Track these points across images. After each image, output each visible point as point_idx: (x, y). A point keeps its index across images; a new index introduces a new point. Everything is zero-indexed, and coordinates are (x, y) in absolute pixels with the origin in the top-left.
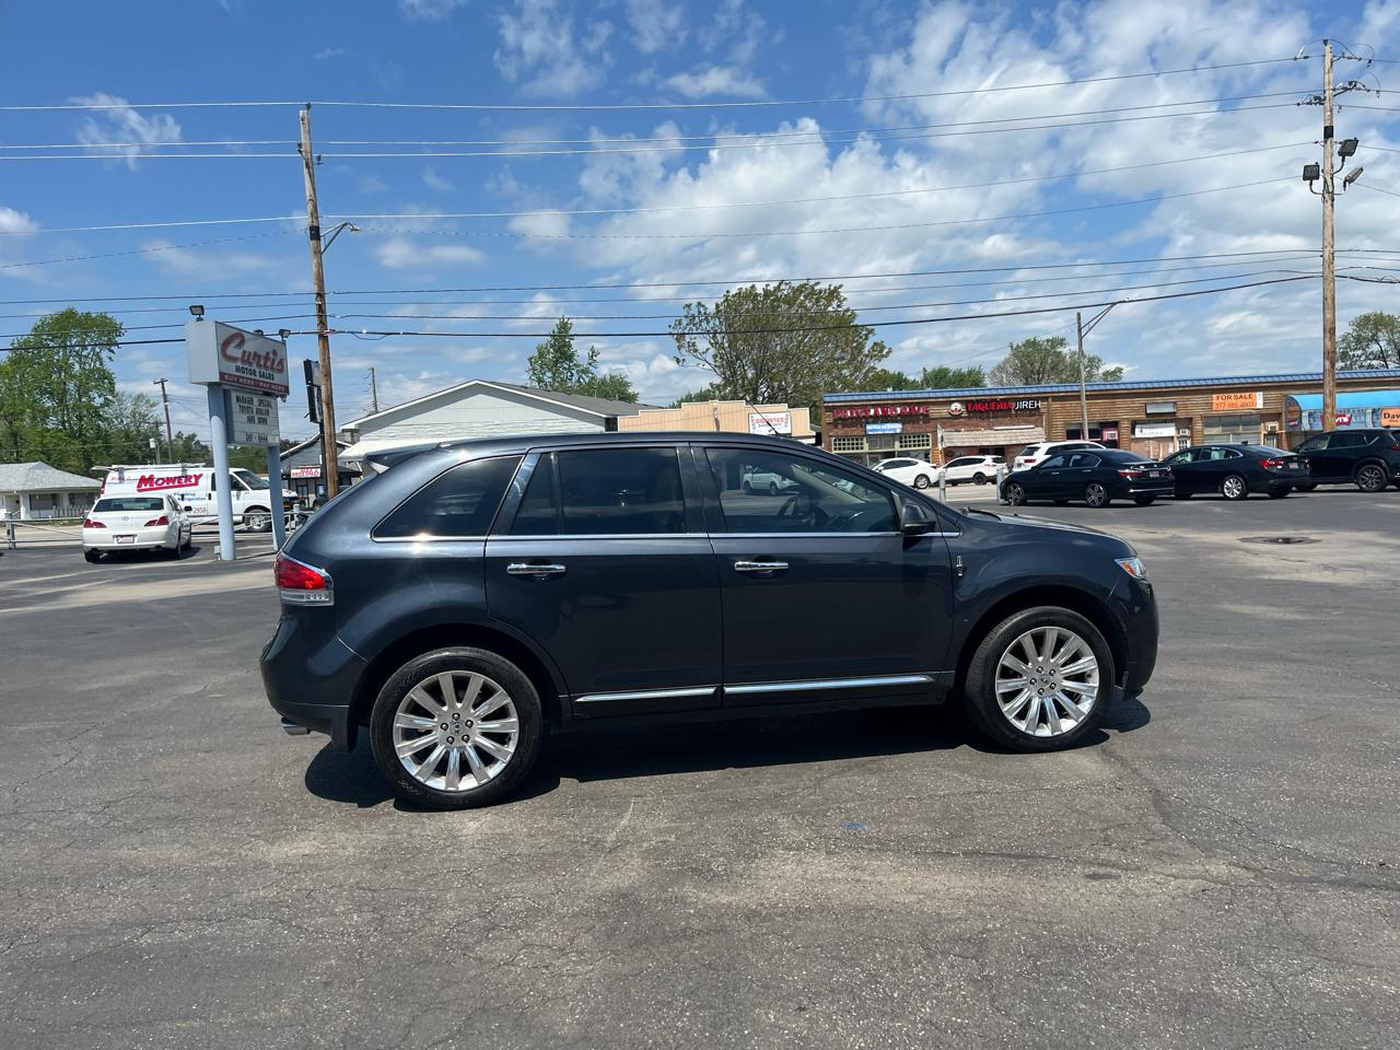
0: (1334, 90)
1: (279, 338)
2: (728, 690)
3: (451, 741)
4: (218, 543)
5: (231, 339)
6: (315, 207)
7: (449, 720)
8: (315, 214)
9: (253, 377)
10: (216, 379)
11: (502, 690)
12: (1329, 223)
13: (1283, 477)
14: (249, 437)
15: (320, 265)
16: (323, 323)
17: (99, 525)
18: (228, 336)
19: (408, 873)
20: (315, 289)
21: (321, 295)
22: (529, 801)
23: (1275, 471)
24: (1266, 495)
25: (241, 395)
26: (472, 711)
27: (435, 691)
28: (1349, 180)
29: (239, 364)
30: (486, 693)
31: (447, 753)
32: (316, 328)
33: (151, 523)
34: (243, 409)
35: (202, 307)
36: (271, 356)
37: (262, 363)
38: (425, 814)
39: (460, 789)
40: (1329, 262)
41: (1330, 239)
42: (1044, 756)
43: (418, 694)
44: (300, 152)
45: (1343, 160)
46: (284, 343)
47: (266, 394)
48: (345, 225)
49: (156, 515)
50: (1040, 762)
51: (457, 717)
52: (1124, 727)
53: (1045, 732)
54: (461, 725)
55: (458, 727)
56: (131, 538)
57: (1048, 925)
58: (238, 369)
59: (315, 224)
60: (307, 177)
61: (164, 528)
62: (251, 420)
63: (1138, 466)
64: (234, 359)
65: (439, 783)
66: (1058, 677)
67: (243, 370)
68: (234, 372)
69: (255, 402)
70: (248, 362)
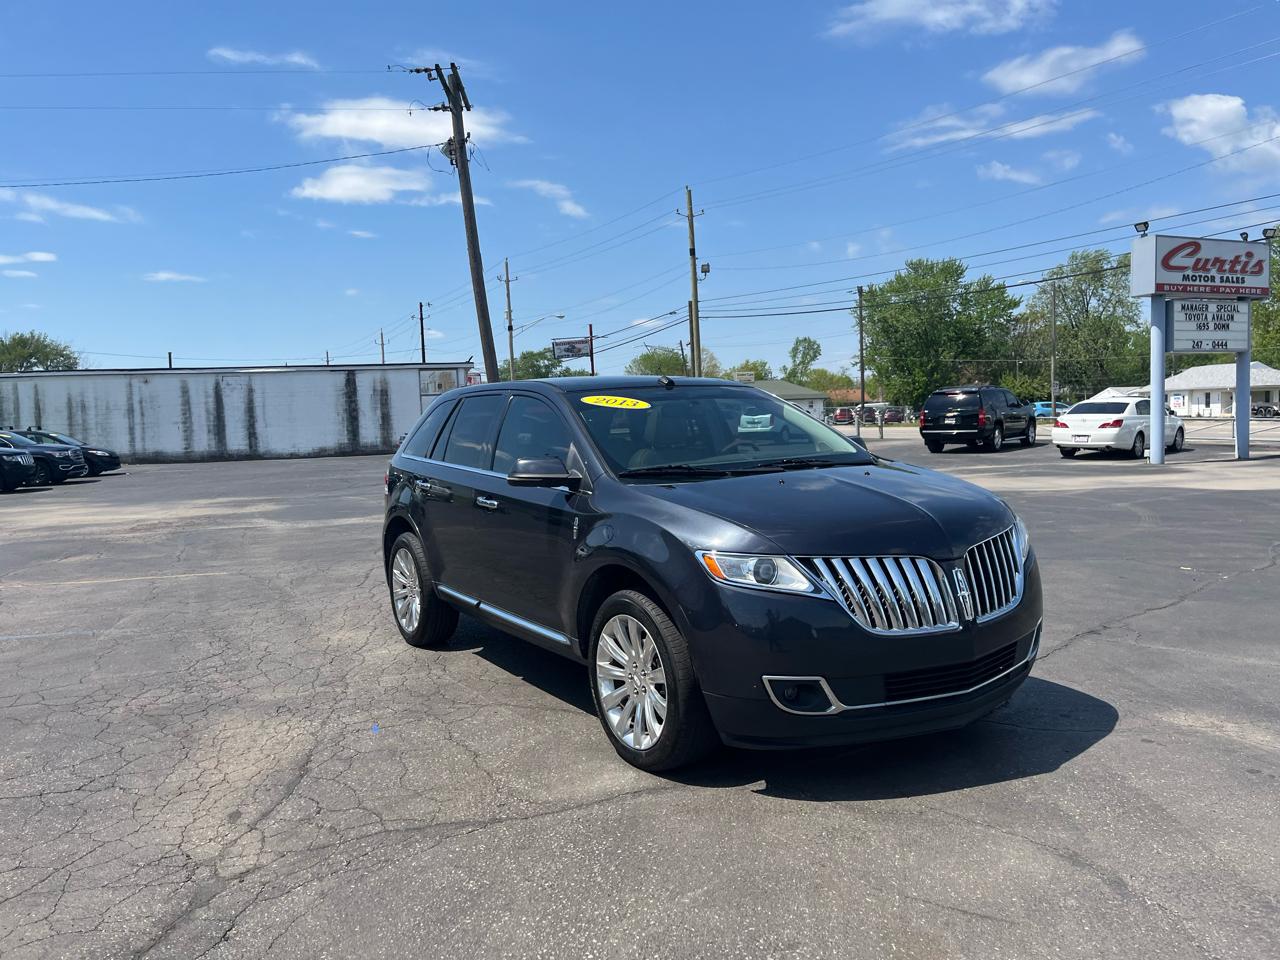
2: (482, 606)
5: (1178, 249)
9: (1209, 283)
14: (1197, 345)
17: (1064, 425)
18: (1172, 247)
25: (1187, 303)
29: (1189, 273)
33: (1104, 426)
34: (1189, 317)
35: (1147, 224)
36: (1243, 259)
46: (1270, 242)
47: (1240, 299)
49: (1112, 417)
56: (1085, 439)
58: (1185, 278)
61: (1115, 430)
62: (1202, 327)
64: (1180, 269)
66: (647, 681)
67: (1194, 278)
68: (1181, 282)
69: (1213, 308)
70: (1204, 268)
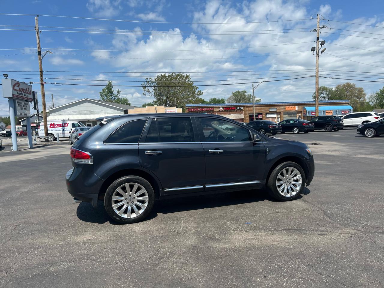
0: (320, 28)
1: (30, 84)
2: (207, 186)
3: (128, 203)
4: (12, 146)
5: (16, 84)
6: (40, 46)
7: (128, 197)
8: (39, 47)
9: (22, 96)
10: (11, 96)
11: (143, 188)
12: (317, 62)
13: (308, 128)
14: (21, 114)
15: (41, 63)
16: (42, 80)
18: (14, 83)
19: (126, 243)
20: (40, 70)
21: (41, 72)
22: (151, 220)
23: (306, 126)
24: (304, 132)
25: (19, 101)
26: (135, 194)
27: (124, 189)
28: (322, 51)
29: (18, 92)
30: (139, 189)
31: (127, 207)
32: (40, 82)
34: (19, 105)
35: (7, 75)
36: (28, 90)
37: (25, 91)
38: (121, 225)
39: (131, 217)
40: (317, 73)
41: (317, 67)
42: (289, 202)
43: (119, 190)
44: (35, 29)
45: (321, 46)
46: (31, 86)
47: (26, 101)
48: (48, 51)
50: (288, 203)
51: (130, 196)
52: (305, 194)
53: (288, 195)
54: (131, 199)
55: (130, 199)
57: (317, 249)
58: (18, 93)
59: (40, 51)
60: (37, 37)
62: (22, 109)
63: (273, 125)
64: (17, 90)
65: (125, 216)
66: (291, 180)
67: (19, 94)
68: (17, 94)
69: (23, 103)
70: (21, 91)
